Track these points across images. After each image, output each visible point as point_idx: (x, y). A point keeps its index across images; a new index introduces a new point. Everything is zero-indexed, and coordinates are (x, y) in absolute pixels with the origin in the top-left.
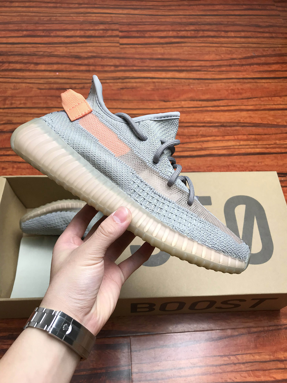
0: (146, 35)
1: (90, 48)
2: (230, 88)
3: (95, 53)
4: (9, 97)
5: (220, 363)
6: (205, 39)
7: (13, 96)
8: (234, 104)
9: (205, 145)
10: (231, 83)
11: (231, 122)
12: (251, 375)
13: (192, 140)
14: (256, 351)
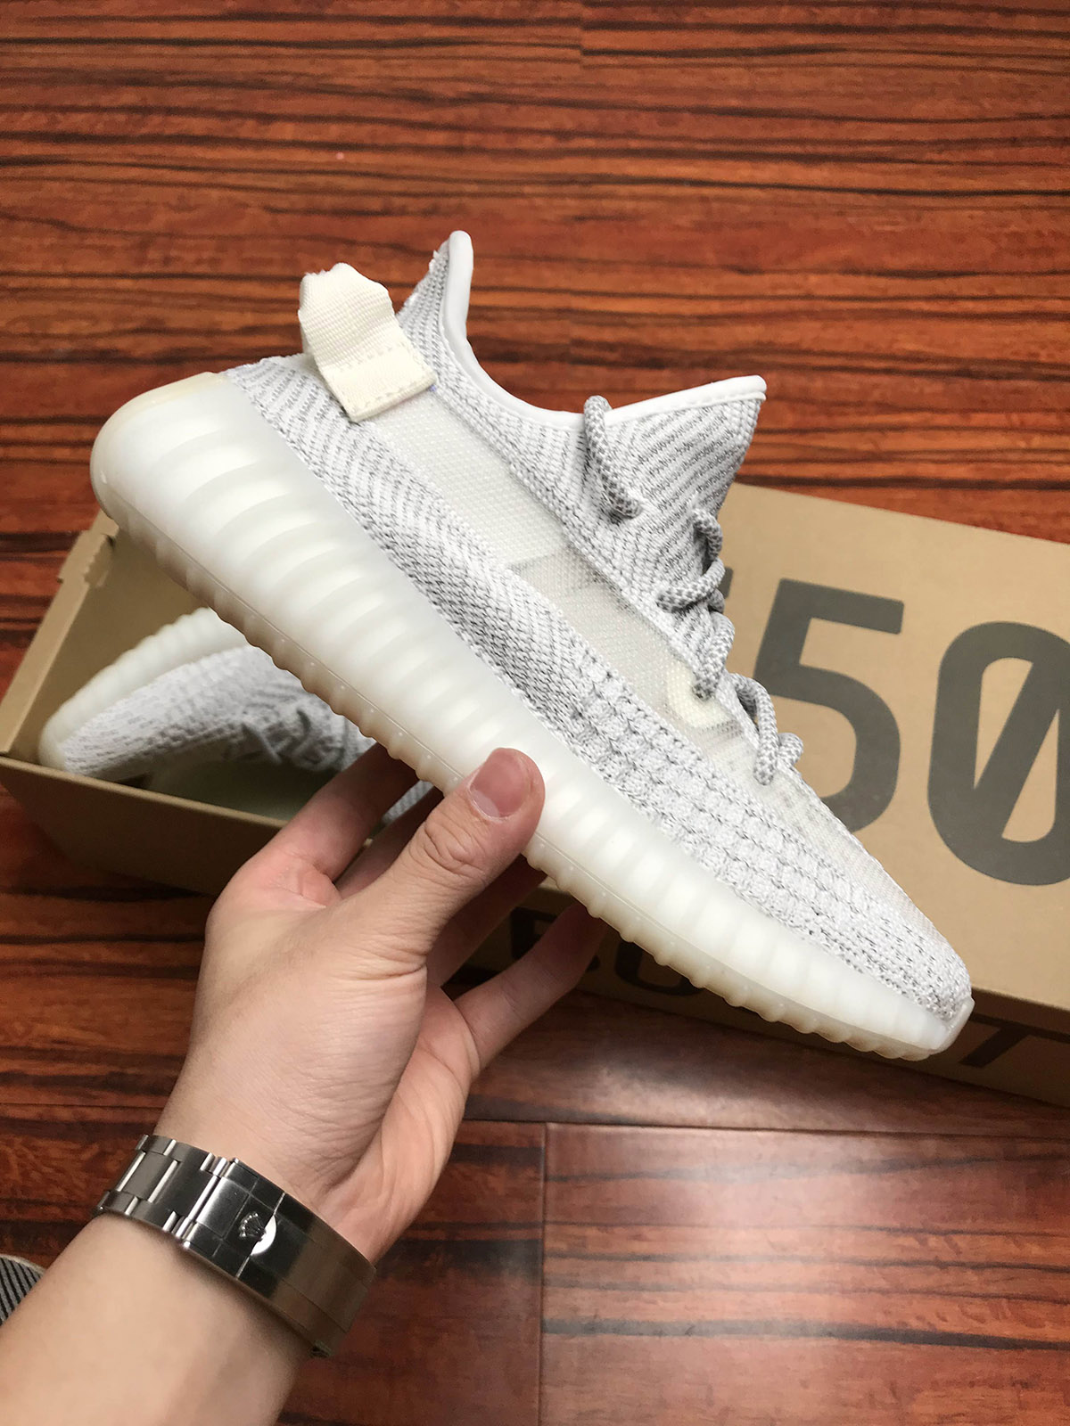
0: (689, 20)
1: (471, 63)
2: (1006, 230)
3: (486, 83)
4: (158, 234)
5: (884, 1258)
6: (919, 38)
7: (172, 234)
8: (1019, 291)
9: (890, 443)
10: (1012, 209)
11: (999, 362)
12: (1003, 1313)
13: (841, 421)
14: (1033, 1228)
